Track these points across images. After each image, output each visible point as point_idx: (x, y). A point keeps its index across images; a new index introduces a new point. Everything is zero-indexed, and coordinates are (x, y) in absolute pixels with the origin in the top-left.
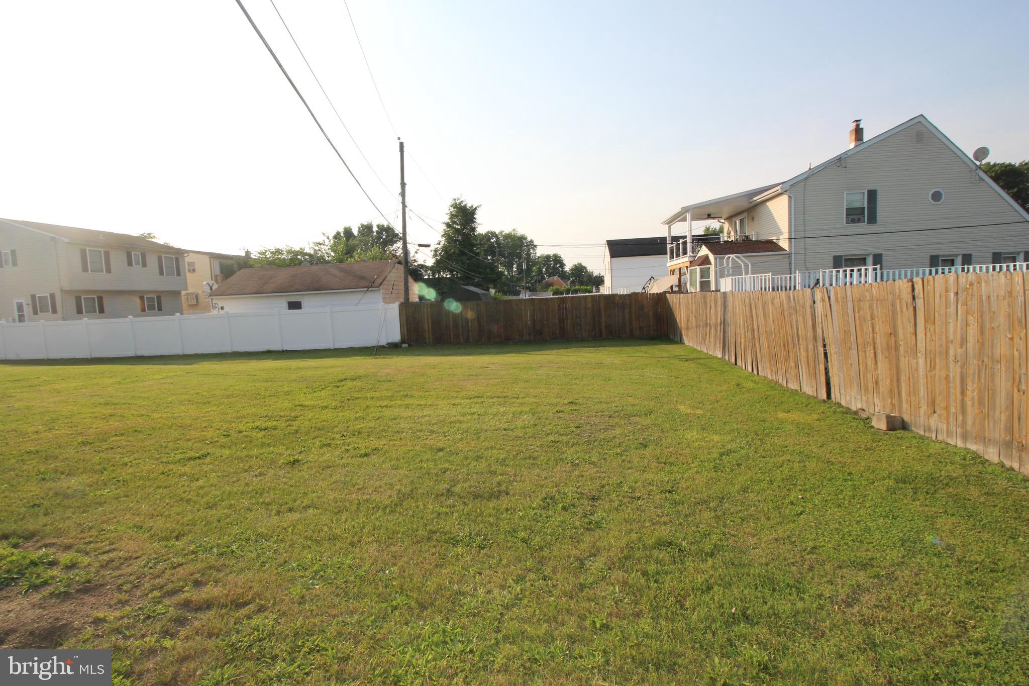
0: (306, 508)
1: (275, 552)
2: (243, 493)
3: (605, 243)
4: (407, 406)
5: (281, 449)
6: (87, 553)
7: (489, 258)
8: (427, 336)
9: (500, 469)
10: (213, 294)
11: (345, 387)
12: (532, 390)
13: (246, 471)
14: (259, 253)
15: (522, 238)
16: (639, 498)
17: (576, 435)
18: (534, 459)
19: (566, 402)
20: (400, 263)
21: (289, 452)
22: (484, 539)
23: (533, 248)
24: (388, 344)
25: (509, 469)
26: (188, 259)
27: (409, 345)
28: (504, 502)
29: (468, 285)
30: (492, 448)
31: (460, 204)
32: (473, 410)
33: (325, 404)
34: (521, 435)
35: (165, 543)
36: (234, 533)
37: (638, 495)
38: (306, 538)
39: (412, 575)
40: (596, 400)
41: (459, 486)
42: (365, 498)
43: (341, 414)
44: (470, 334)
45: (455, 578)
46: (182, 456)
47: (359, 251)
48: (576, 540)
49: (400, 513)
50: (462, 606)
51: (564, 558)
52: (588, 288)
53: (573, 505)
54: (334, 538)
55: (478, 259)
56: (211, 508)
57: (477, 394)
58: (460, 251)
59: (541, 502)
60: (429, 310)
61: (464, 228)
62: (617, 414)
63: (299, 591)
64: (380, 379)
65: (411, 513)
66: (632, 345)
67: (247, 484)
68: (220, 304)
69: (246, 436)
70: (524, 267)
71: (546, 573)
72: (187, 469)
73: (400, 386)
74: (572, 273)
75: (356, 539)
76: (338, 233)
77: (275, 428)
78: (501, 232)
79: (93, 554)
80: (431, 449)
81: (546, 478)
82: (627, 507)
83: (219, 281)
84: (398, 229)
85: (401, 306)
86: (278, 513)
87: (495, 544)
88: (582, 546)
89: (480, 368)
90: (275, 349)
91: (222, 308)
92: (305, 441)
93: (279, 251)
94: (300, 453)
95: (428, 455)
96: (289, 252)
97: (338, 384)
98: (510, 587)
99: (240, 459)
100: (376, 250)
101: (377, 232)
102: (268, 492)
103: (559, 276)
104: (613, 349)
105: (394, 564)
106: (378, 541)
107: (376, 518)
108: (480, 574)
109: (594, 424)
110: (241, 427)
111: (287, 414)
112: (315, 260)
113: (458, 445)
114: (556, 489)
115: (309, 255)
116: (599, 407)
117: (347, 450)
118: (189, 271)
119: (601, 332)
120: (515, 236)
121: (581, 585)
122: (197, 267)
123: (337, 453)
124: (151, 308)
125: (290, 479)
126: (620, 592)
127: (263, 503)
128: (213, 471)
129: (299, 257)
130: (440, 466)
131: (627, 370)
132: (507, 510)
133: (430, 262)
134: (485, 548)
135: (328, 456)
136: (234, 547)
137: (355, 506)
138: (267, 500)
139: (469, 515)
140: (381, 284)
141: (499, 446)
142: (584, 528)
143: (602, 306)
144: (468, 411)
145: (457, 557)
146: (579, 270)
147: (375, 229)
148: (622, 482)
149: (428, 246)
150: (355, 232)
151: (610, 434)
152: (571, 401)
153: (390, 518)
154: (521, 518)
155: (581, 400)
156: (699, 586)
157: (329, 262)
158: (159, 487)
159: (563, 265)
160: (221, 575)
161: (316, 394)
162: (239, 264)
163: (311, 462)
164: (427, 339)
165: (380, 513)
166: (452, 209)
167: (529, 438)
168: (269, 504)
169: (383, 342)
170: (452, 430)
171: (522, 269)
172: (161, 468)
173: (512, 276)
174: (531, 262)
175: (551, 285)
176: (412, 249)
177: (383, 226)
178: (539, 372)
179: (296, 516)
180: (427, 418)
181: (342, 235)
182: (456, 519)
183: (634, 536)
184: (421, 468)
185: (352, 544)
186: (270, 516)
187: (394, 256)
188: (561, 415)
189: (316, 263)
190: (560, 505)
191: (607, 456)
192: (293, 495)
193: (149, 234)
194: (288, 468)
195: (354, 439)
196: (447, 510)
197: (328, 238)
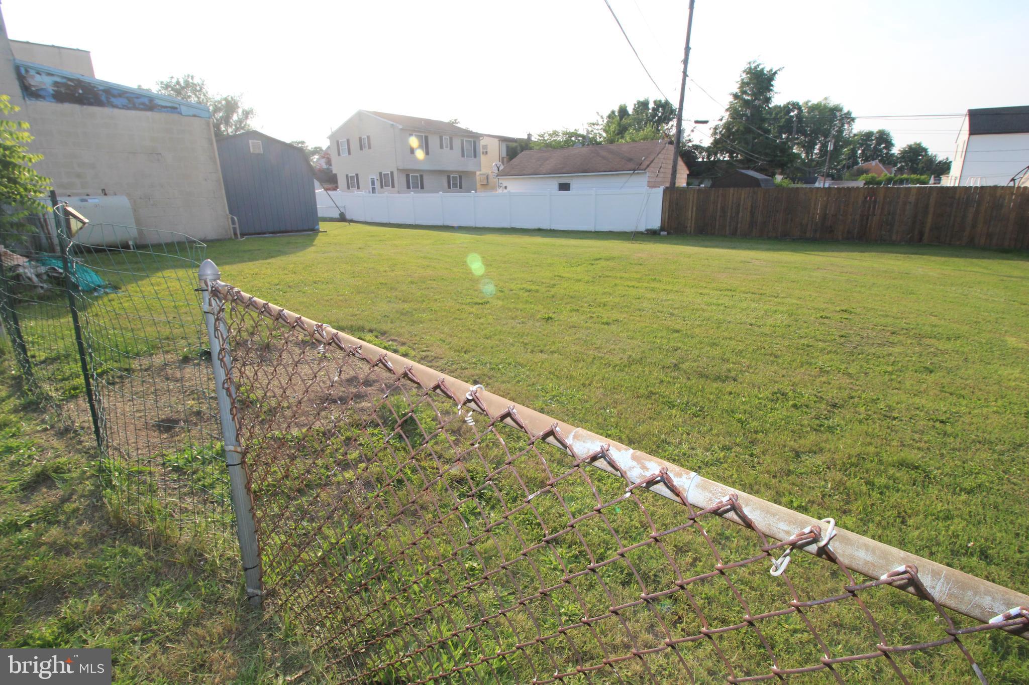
0: (553, 352)
1: (527, 376)
2: (509, 333)
3: (965, 112)
4: (653, 290)
5: (540, 307)
6: (414, 350)
7: (784, 136)
8: (689, 225)
9: (734, 358)
10: (501, 174)
11: (599, 266)
12: (797, 291)
13: (513, 319)
14: (539, 136)
15: (837, 109)
16: (895, 419)
17: (838, 343)
18: (776, 357)
19: (838, 309)
20: (671, 143)
21: (545, 310)
22: (700, 411)
23: (849, 123)
24: (647, 230)
25: (745, 360)
26: (483, 142)
27: (669, 233)
28: (729, 387)
29: (748, 168)
30: (730, 339)
31: (755, 68)
32: (720, 302)
33: (579, 278)
34: (768, 333)
35: (458, 354)
36: (501, 357)
37: (896, 415)
38: (550, 373)
39: (627, 418)
40: (881, 313)
41: (687, 364)
42: (600, 355)
43: (591, 288)
44: (739, 225)
45: (665, 430)
46: (471, 301)
47: (631, 131)
48: (798, 434)
49: (627, 373)
50: (665, 451)
51: (779, 445)
52: (923, 177)
53: (807, 406)
54: (570, 378)
55: (767, 138)
56: (487, 338)
57: (729, 288)
58: (745, 128)
59: (770, 395)
60: (695, 196)
61: (755, 100)
62: (905, 331)
63: (540, 404)
64: (632, 262)
65: (636, 374)
66: (966, 257)
67: (513, 328)
68: (505, 183)
69: (515, 294)
70: (830, 147)
71: (755, 452)
72: (474, 310)
73: (649, 270)
74: (903, 157)
75: (587, 382)
76: (613, 112)
77: (537, 291)
78: (807, 103)
79: (417, 351)
80: (668, 328)
81: (783, 376)
82: (875, 423)
83: (505, 162)
84: (675, 104)
85: (665, 191)
86: (532, 352)
87: (709, 417)
88: (802, 442)
89: (741, 262)
90: (545, 228)
91: (506, 188)
92: (559, 304)
93: (555, 133)
94: (554, 313)
95: (664, 333)
96: (565, 134)
97: (593, 262)
98: (713, 451)
99: (509, 309)
100: (648, 130)
101: (654, 109)
102: (527, 336)
103: (880, 161)
104: (933, 258)
105: (615, 408)
106: (604, 388)
107: (606, 372)
108: (688, 434)
109: (867, 337)
110: (513, 286)
111: (548, 281)
112: (588, 141)
113: (695, 330)
114: (792, 388)
115: (583, 137)
116: (883, 321)
117: (592, 317)
118: (483, 153)
119: (921, 234)
120: (825, 107)
121: (789, 471)
122: (489, 150)
123: (583, 317)
124: (455, 186)
125: (544, 330)
126: (832, 488)
127: (523, 342)
128: (490, 314)
129: (573, 139)
130: (672, 344)
131: (945, 286)
132: (731, 393)
133: (707, 142)
134: (698, 416)
135: (575, 319)
136: (500, 367)
137: (591, 359)
138: (525, 341)
139: (690, 388)
140: (648, 166)
141: (739, 338)
142: (811, 428)
143: (932, 201)
144: (715, 301)
145: (670, 417)
146: (915, 154)
147: (651, 105)
148: (879, 399)
149: (706, 122)
150: (630, 110)
151: (887, 350)
152: (844, 308)
153: (618, 374)
154: (743, 403)
155: (858, 310)
156: (935, 511)
157: (600, 143)
158: (456, 319)
159: (889, 144)
160: (490, 381)
161: (573, 269)
162: (521, 146)
163: (561, 320)
164: (689, 229)
165: (610, 369)
166: (744, 76)
167: (777, 337)
168: (526, 344)
169: (642, 228)
170: (693, 316)
171: (826, 151)
172: (458, 306)
173: (812, 160)
174: (841, 141)
175: (866, 172)
176: (687, 125)
177: (660, 101)
178: (815, 274)
179: (545, 356)
180: (670, 302)
181: (617, 114)
182: (677, 389)
183: (871, 449)
184: (654, 343)
185: (584, 385)
186: (526, 352)
187: (667, 136)
188: (826, 321)
189: (588, 145)
190: (791, 403)
191: (871, 371)
192: (544, 342)
193: (456, 120)
194: (543, 322)
195: (599, 309)
196: (671, 380)
197: (602, 117)
